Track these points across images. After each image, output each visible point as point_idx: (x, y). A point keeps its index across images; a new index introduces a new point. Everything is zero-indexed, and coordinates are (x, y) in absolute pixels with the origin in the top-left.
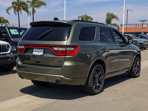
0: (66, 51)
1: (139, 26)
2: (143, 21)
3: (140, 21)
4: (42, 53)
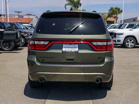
0: (107, 45)
1: (11, 16)
2: (18, 12)
3: (15, 12)
4: (77, 49)
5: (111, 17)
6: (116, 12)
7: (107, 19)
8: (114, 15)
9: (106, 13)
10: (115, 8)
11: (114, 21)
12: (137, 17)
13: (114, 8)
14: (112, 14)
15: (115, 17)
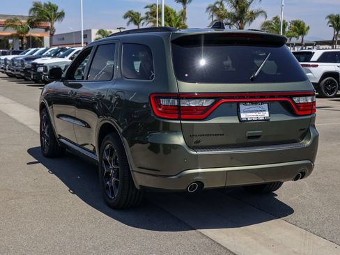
0: (313, 102)
4: (267, 114)
5: (36, 27)
6: (48, 16)
7: (27, 32)
8: (44, 24)
9: (23, 17)
10: (45, 5)
11: (42, 38)
12: (91, 30)
13: (43, 4)
14: (38, 20)
15: (47, 29)
